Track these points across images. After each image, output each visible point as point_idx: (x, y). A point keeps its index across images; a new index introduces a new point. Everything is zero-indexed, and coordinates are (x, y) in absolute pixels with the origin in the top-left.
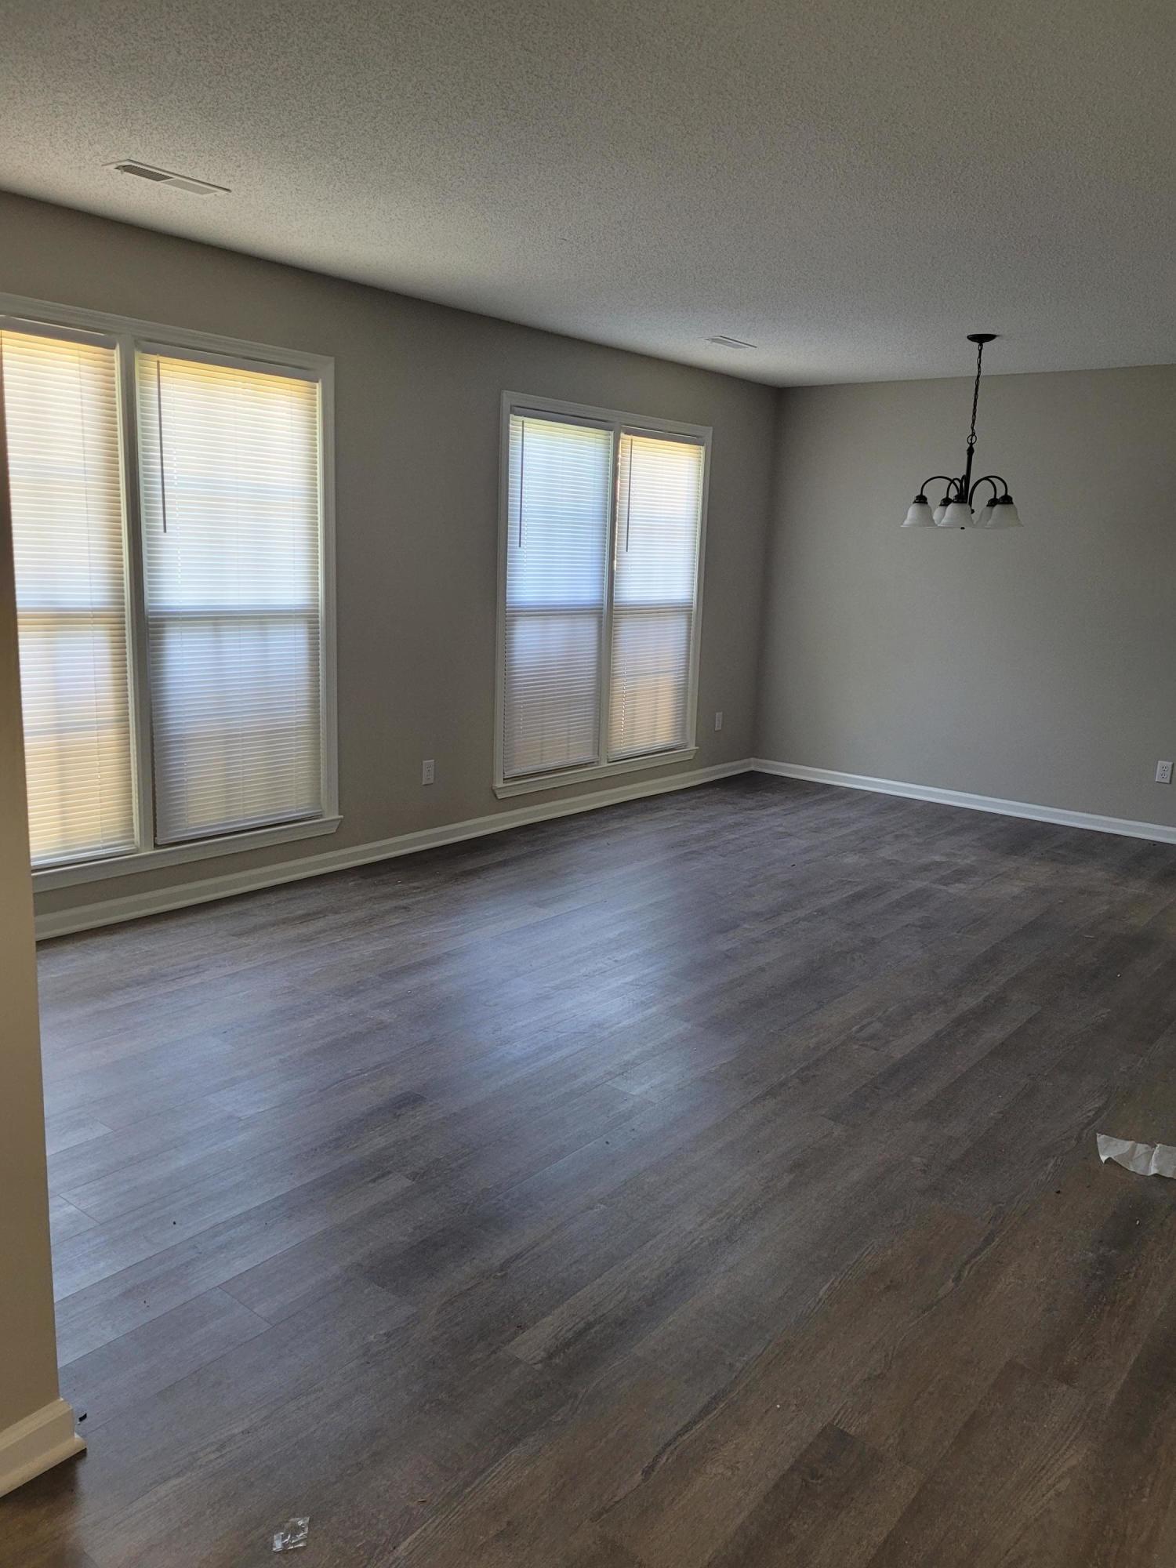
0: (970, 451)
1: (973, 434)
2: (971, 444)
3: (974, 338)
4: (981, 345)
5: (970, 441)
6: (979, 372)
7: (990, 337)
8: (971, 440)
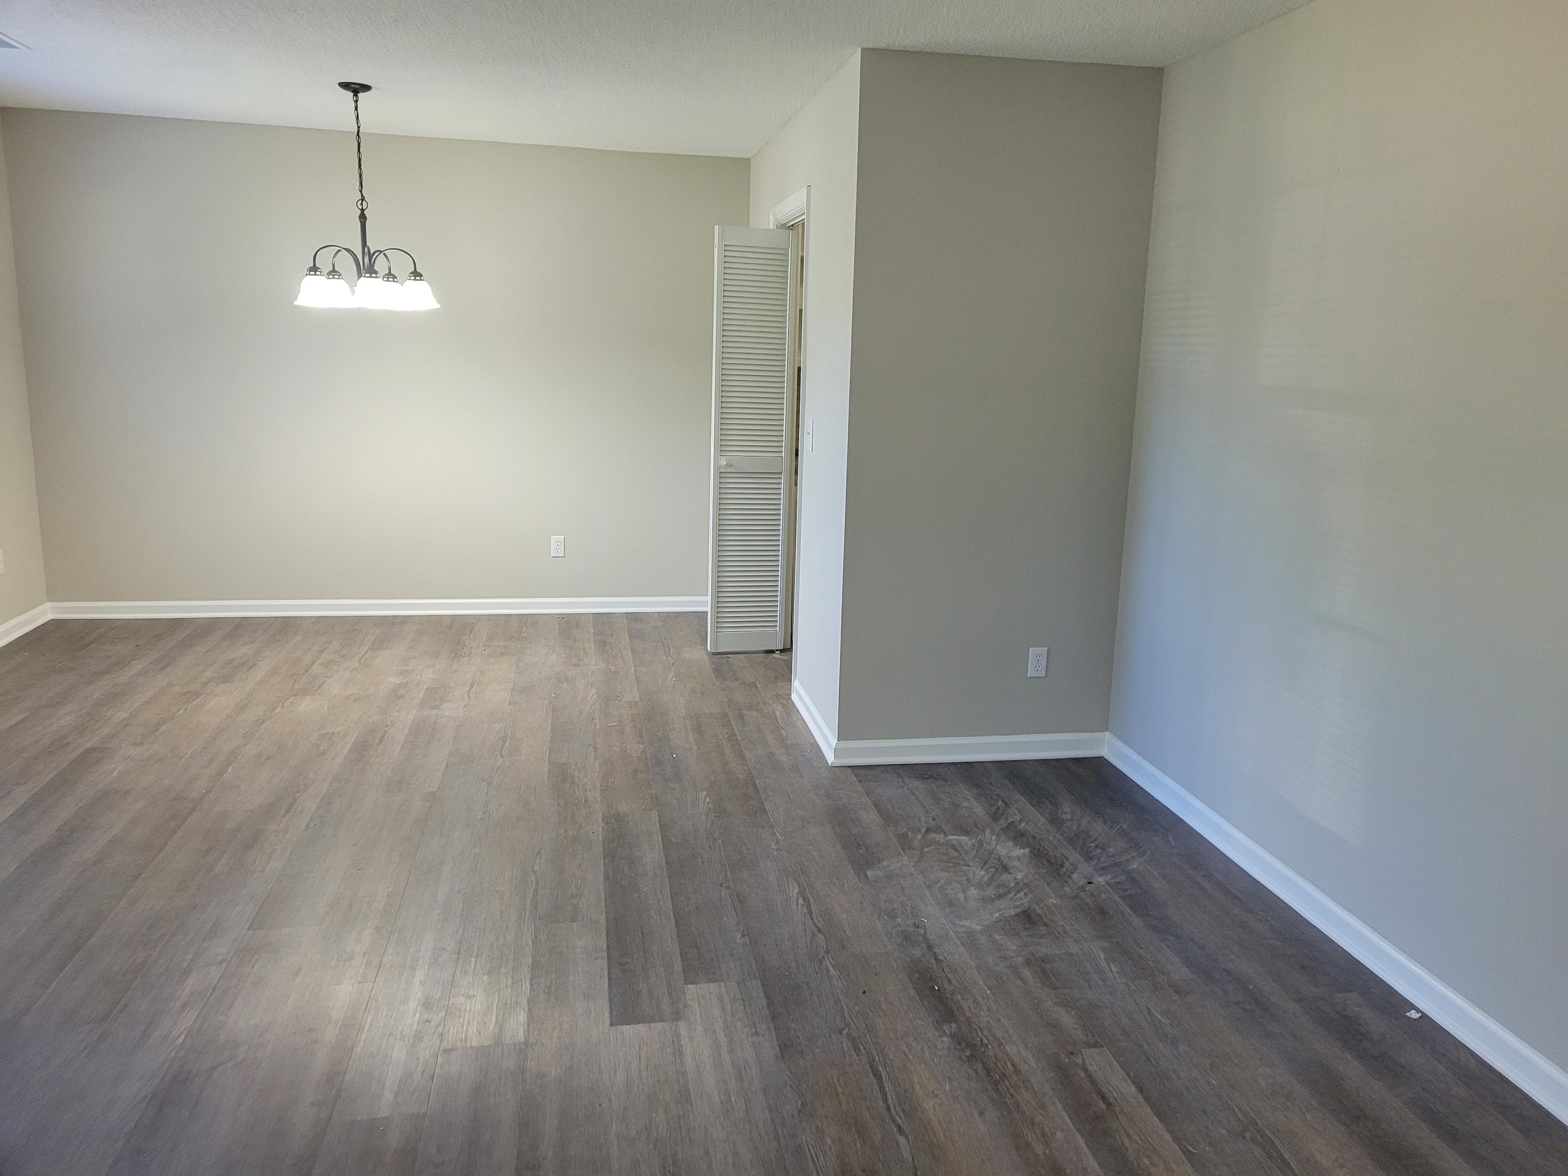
0: (363, 217)
1: (363, 199)
2: (363, 210)
3: (345, 86)
4: (356, 95)
5: (360, 207)
6: (359, 127)
7: (366, 88)
8: (362, 204)
